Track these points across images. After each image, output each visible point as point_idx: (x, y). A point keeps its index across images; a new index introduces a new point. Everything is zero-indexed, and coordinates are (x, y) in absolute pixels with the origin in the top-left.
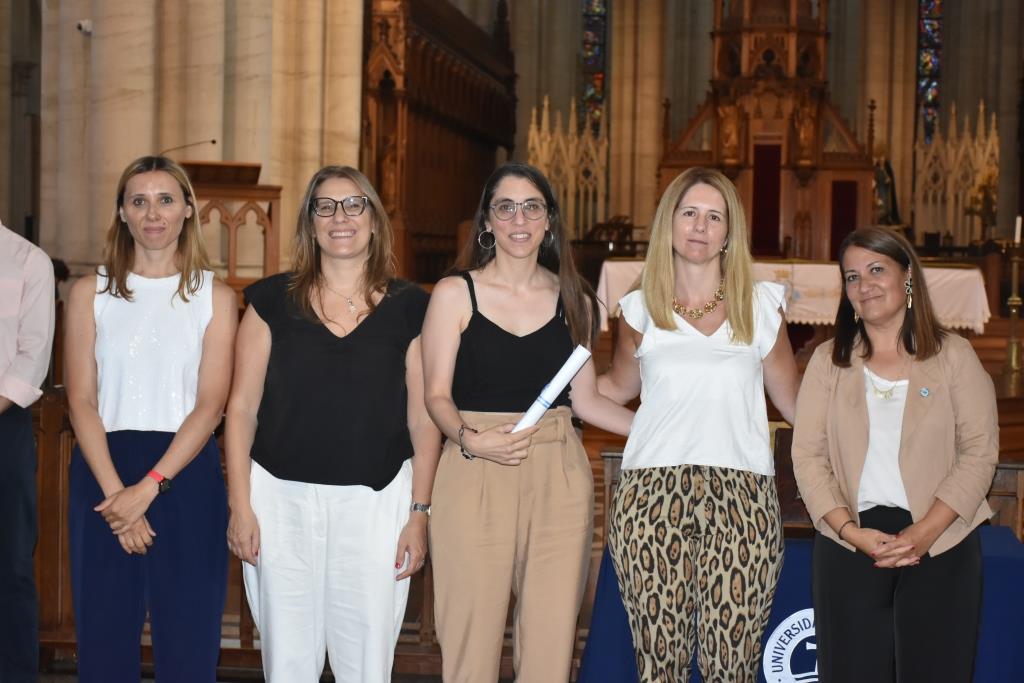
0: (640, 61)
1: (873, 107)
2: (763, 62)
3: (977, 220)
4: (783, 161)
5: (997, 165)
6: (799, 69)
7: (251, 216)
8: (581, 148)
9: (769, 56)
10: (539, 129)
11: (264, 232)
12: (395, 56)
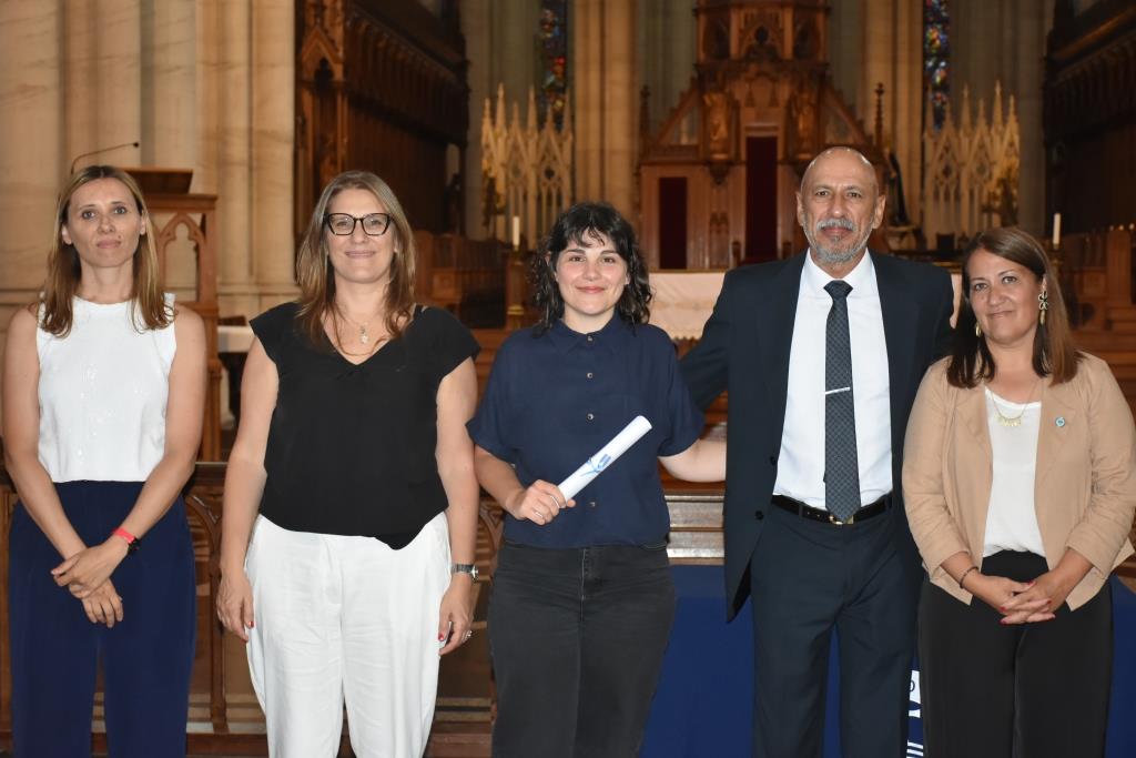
0: (607, 41)
1: (880, 92)
2: (754, 42)
3: (996, 219)
4: (780, 156)
5: (1016, 155)
6: (796, 50)
7: (182, 231)
8: (543, 144)
9: (761, 35)
10: (494, 123)
11: (197, 249)
12: (332, 42)
